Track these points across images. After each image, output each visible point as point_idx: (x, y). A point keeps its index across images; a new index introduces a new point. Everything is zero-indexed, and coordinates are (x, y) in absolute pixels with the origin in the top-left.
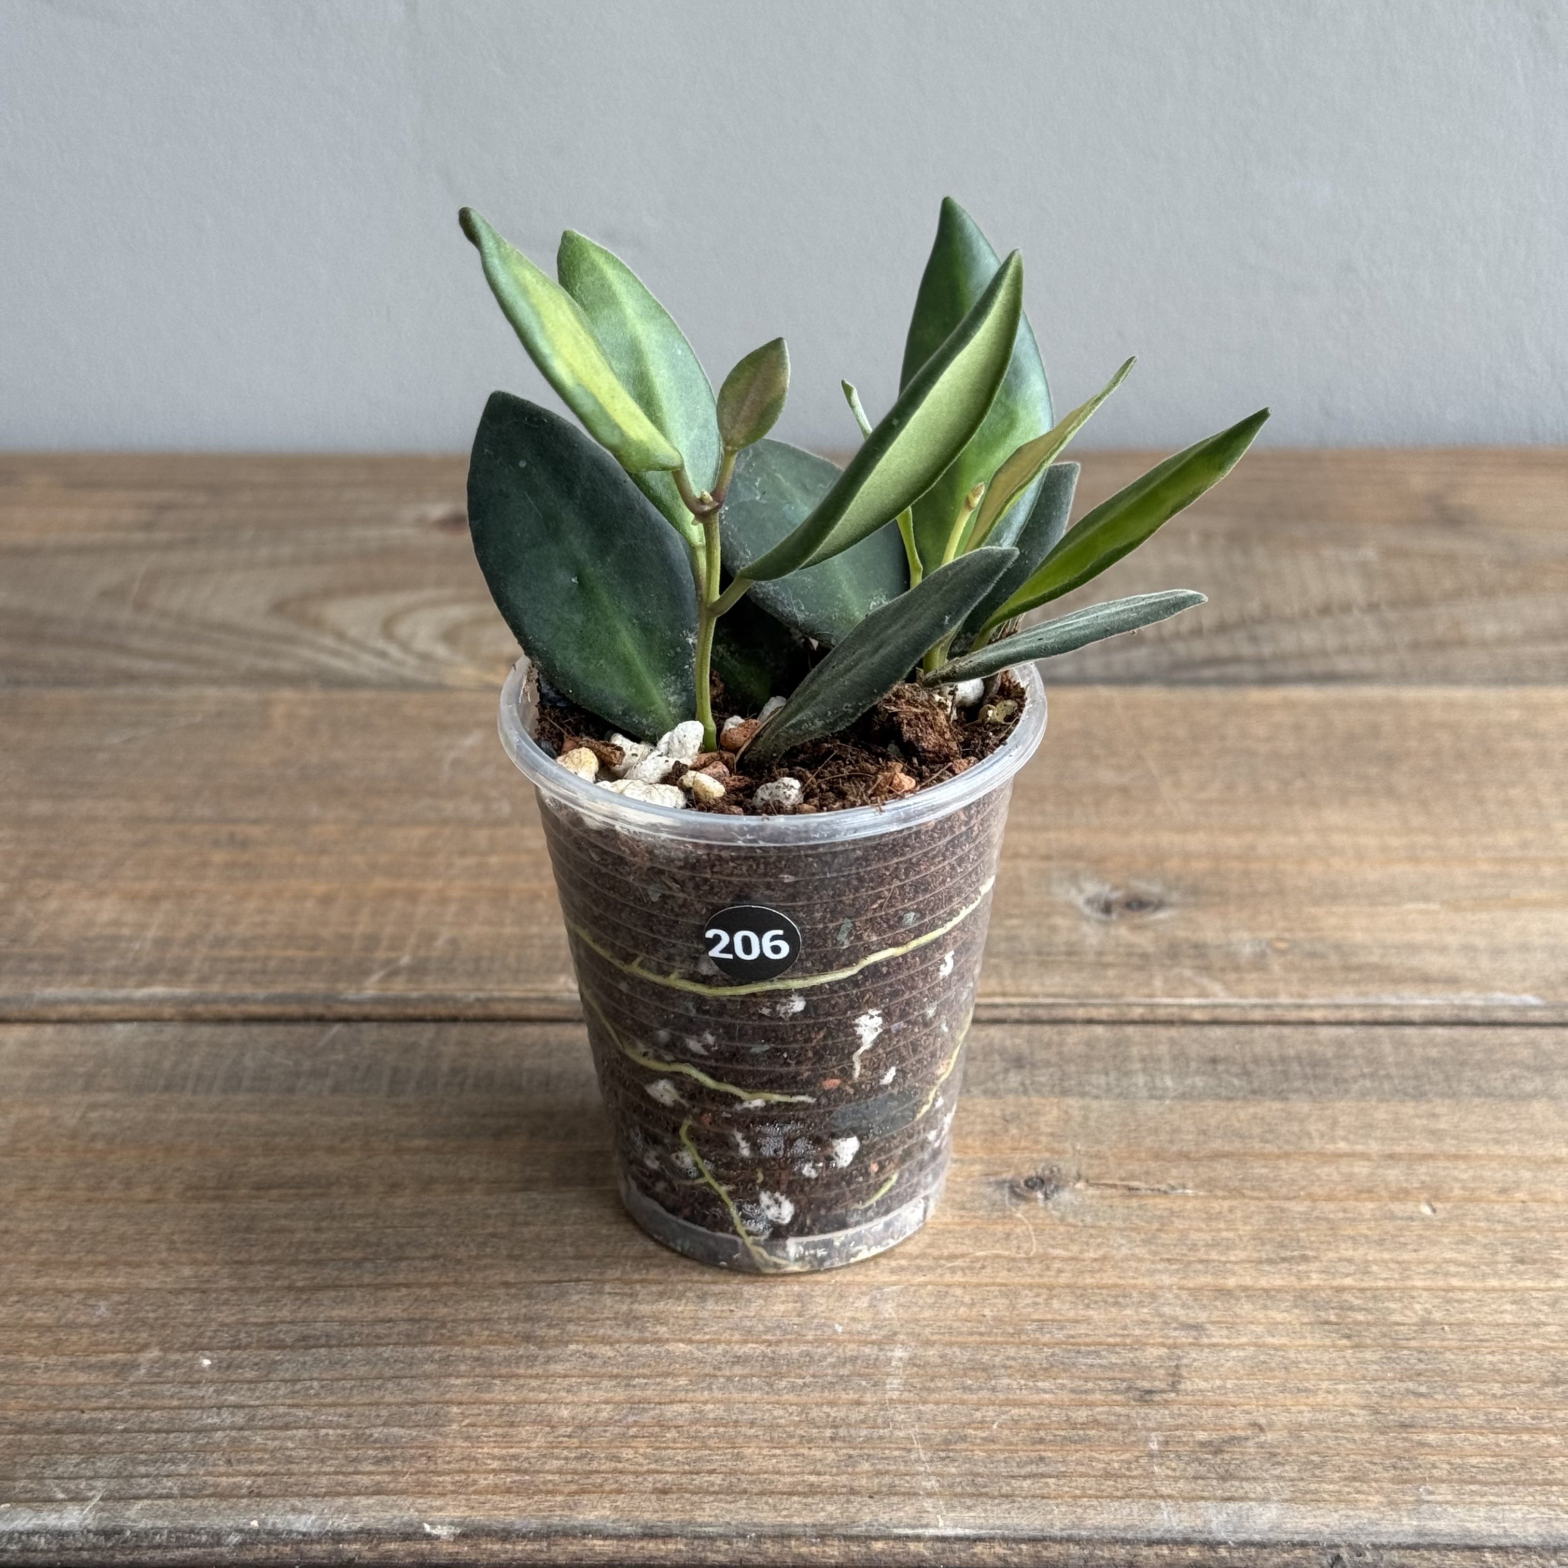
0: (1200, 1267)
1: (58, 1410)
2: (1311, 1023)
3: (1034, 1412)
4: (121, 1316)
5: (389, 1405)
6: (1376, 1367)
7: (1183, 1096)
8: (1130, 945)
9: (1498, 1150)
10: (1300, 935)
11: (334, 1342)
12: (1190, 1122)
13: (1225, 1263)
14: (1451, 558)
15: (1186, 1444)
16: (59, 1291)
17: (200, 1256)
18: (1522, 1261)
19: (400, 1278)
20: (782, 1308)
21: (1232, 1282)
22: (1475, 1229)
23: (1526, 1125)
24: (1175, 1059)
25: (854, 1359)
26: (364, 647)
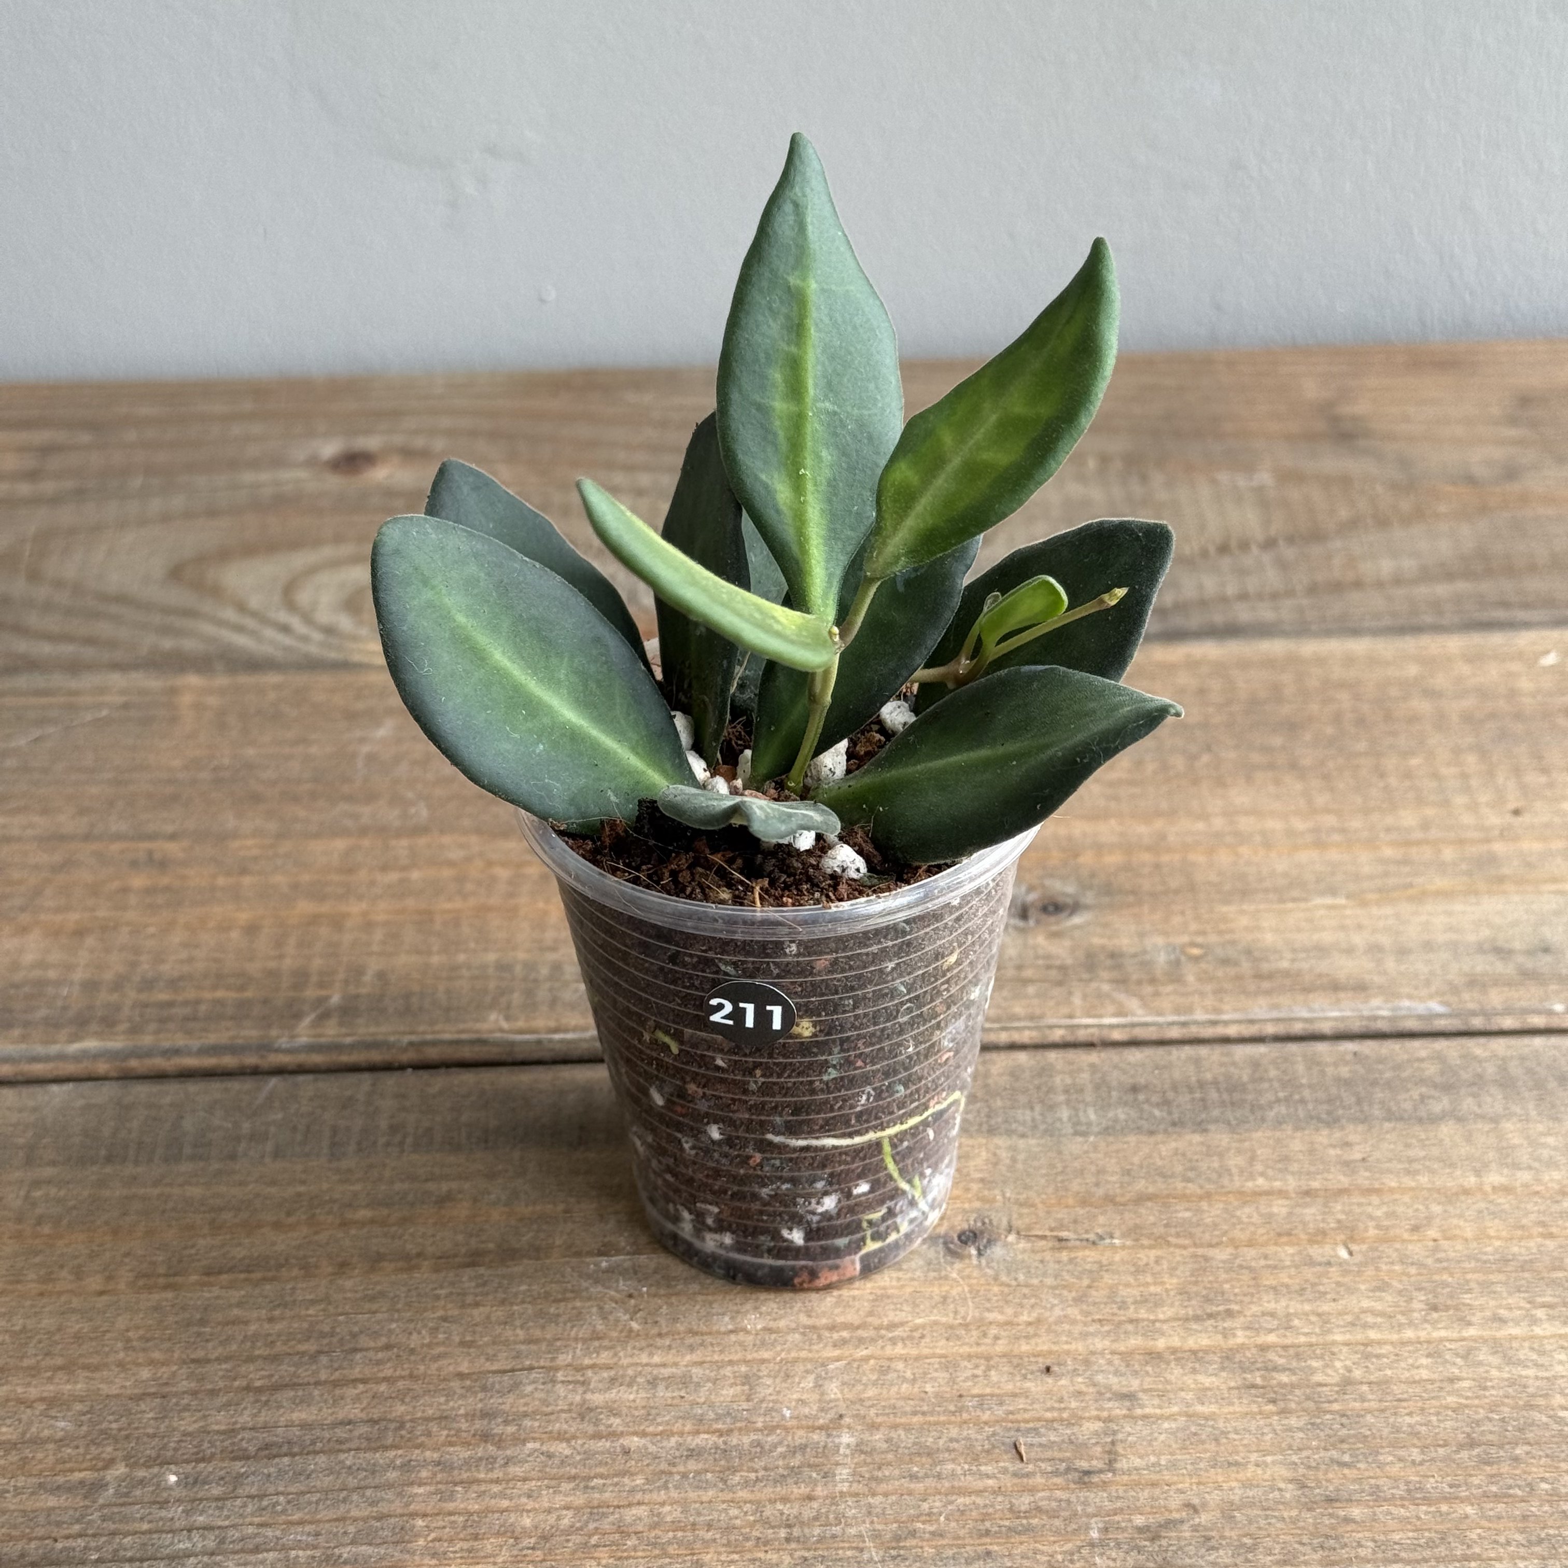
0: (1130, 1327)
1: (30, 1540)
2: (1226, 1040)
3: (979, 1501)
4: (85, 1428)
5: (355, 1520)
6: (1301, 1435)
7: (1107, 1131)
8: (1048, 957)
9: (1408, 1182)
10: (1213, 938)
11: (296, 1450)
12: (1114, 1161)
13: (1154, 1322)
14: (1346, 481)
15: (1124, 1530)
16: (21, 1402)
17: (157, 1355)
18: (1435, 1308)
19: (356, 1373)
20: (731, 1391)
21: (1161, 1344)
22: (1390, 1271)
23: (1435, 1151)
24: (1097, 1088)
25: (803, 1448)
26: (265, 620)
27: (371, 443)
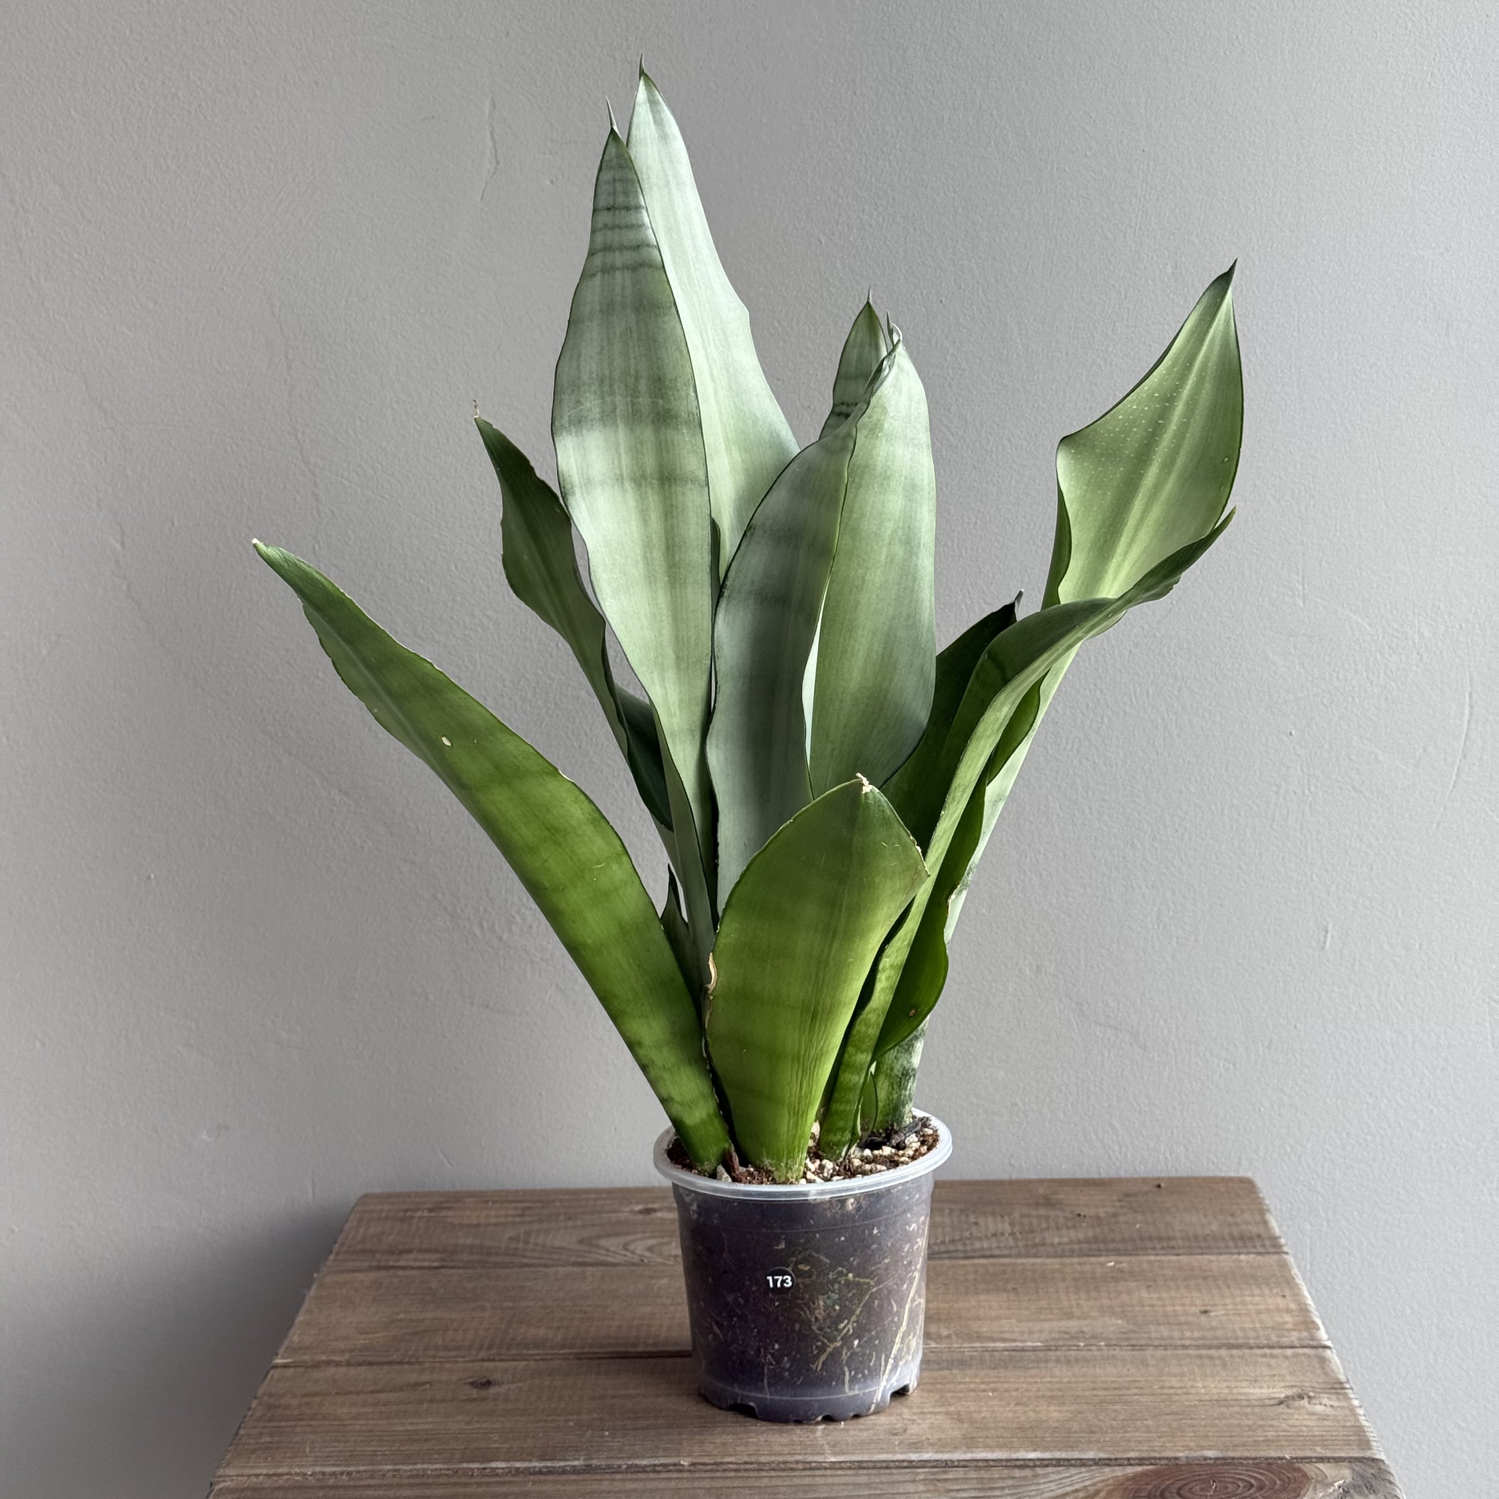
4: (578, 1425)
5: (665, 1440)
6: (967, 1427)
9: (1018, 1380)
10: (964, 1329)
11: (645, 1429)
14: (1047, 1218)
15: (906, 1443)
16: (556, 1420)
17: (598, 1412)
22: (1005, 1398)
23: (1028, 1374)
26: (617, 1253)
27: (656, 1206)
